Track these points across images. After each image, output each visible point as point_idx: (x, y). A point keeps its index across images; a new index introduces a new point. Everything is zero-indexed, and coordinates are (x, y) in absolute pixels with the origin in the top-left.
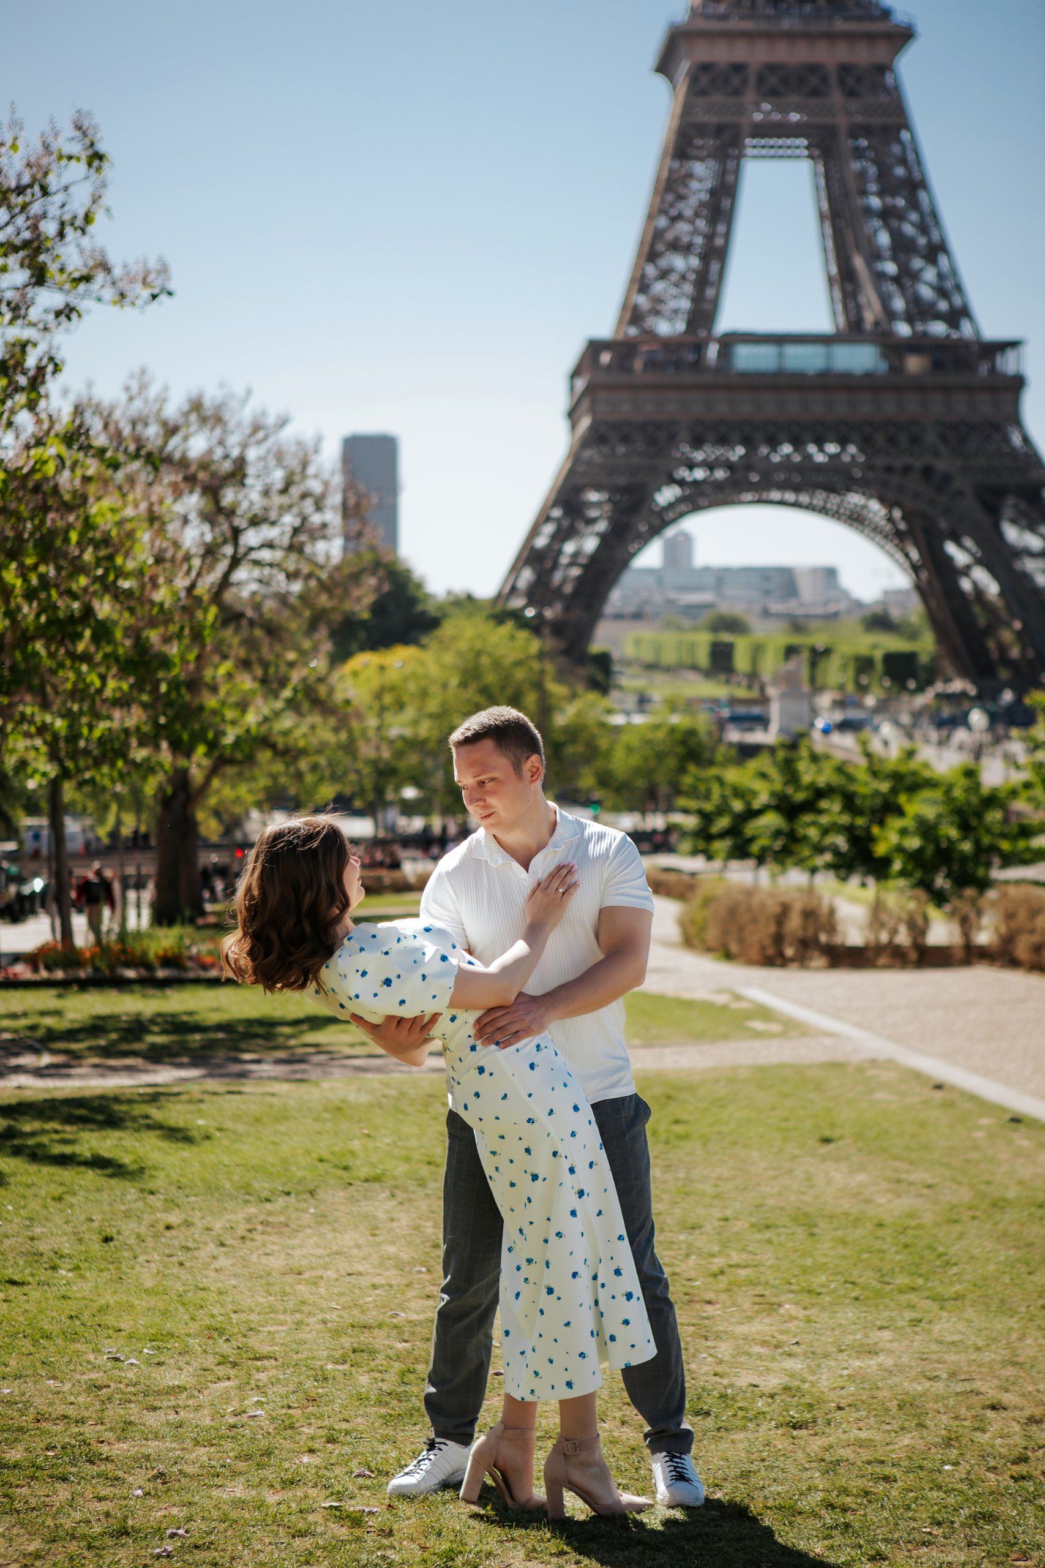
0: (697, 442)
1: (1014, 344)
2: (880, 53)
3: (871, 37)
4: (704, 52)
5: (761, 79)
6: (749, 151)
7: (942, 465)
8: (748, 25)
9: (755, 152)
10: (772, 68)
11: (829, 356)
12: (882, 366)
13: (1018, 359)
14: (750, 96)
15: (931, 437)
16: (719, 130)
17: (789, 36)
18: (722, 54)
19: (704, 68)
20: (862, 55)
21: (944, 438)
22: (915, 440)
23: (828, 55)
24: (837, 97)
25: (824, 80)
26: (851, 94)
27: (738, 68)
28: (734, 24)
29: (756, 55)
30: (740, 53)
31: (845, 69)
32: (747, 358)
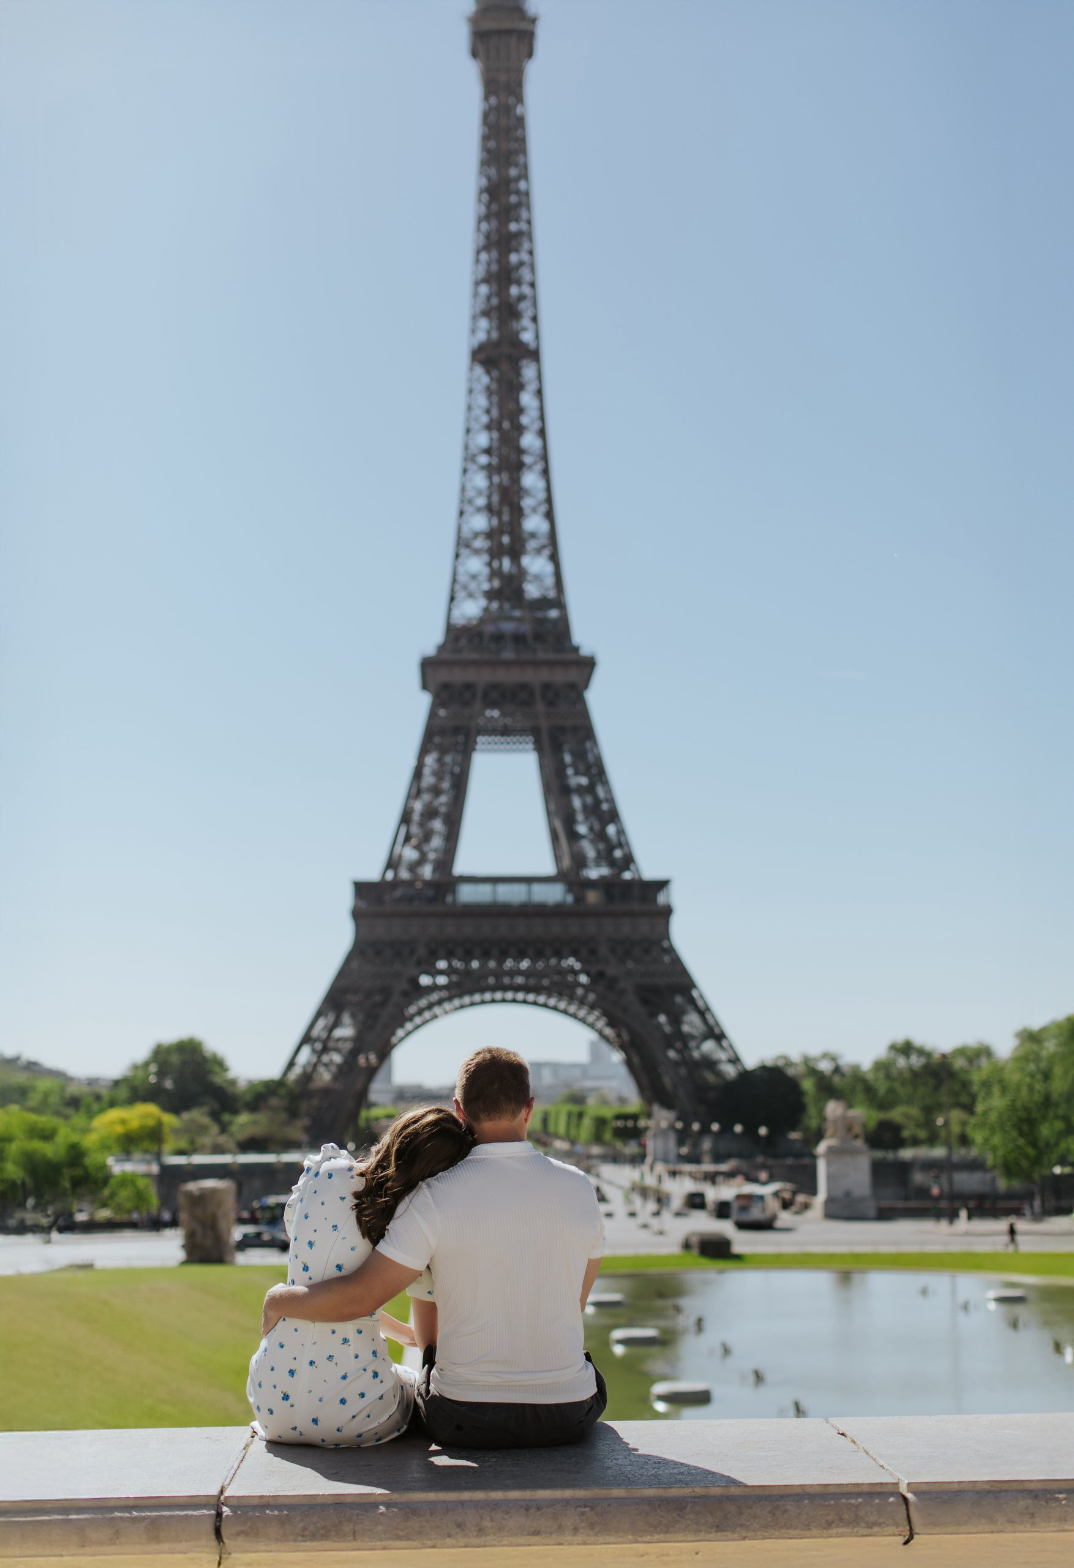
0: (434, 956)
1: (662, 885)
2: (572, 675)
3: (565, 664)
4: (444, 675)
5: (485, 695)
6: (478, 747)
7: (611, 970)
8: (475, 656)
9: (483, 747)
10: (494, 686)
11: (530, 892)
12: (570, 899)
13: (668, 896)
14: (477, 705)
15: (603, 950)
16: (457, 730)
17: (507, 664)
18: (458, 676)
19: (446, 686)
20: (559, 676)
21: (613, 951)
22: (593, 952)
23: (534, 677)
24: (540, 707)
25: (532, 694)
26: (551, 704)
27: (469, 687)
28: (466, 655)
29: (483, 677)
30: (470, 675)
31: (547, 687)
32: (467, 894)
